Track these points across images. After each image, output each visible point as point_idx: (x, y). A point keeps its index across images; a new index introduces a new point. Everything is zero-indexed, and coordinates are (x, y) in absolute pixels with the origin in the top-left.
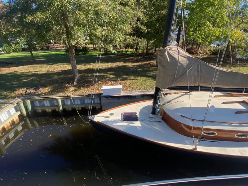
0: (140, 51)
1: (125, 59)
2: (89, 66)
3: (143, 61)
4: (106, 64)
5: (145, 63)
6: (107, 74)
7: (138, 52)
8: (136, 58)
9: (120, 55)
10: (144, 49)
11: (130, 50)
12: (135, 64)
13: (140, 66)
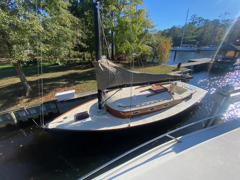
0: (87, 60)
1: (75, 67)
2: (40, 76)
3: (91, 68)
4: (58, 73)
5: (92, 69)
6: (60, 81)
7: (86, 61)
8: (84, 66)
9: (70, 64)
10: (89, 58)
11: (79, 59)
12: (84, 71)
13: (88, 72)
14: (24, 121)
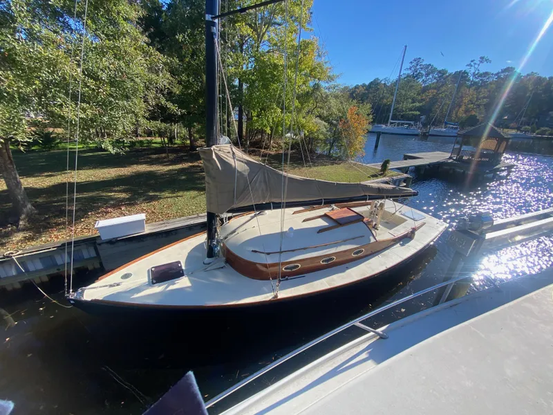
0: (178, 141)
1: (150, 158)
2: (59, 177)
3: (187, 161)
4: (105, 170)
5: (190, 164)
6: (111, 191)
7: (176, 144)
8: (172, 156)
9: (137, 151)
10: (184, 138)
11: (159, 140)
12: (171, 167)
13: (182, 171)
14: (9, 288)
